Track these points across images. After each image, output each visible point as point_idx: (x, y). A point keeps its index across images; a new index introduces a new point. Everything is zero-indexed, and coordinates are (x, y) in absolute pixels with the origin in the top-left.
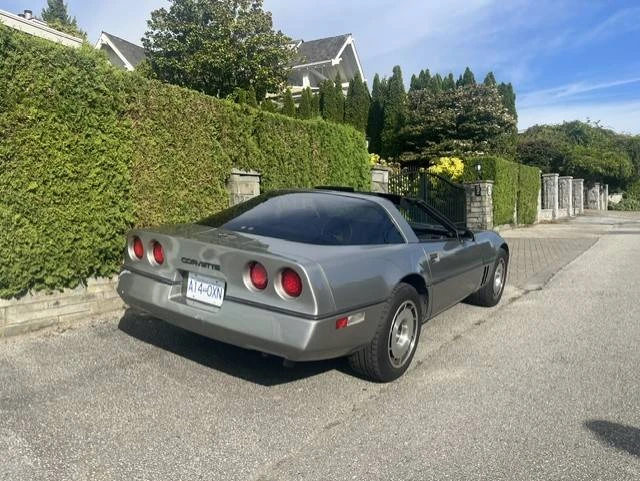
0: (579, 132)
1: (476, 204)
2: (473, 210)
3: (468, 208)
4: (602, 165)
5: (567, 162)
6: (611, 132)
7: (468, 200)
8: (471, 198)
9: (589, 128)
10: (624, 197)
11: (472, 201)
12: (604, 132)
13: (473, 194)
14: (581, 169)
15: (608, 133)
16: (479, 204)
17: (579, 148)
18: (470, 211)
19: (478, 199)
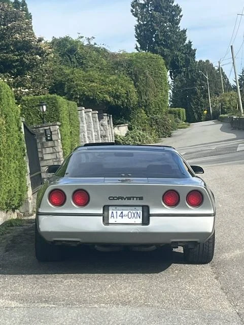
0: (72, 51)
1: (48, 150)
2: (46, 157)
3: (40, 155)
4: (109, 93)
5: (69, 89)
6: (105, 50)
7: (39, 146)
8: (42, 144)
9: (82, 46)
10: (130, 128)
11: (43, 147)
12: (97, 50)
13: (44, 139)
14: (87, 98)
15: (102, 52)
16: (51, 150)
17: (79, 73)
18: (42, 159)
19: (50, 144)
